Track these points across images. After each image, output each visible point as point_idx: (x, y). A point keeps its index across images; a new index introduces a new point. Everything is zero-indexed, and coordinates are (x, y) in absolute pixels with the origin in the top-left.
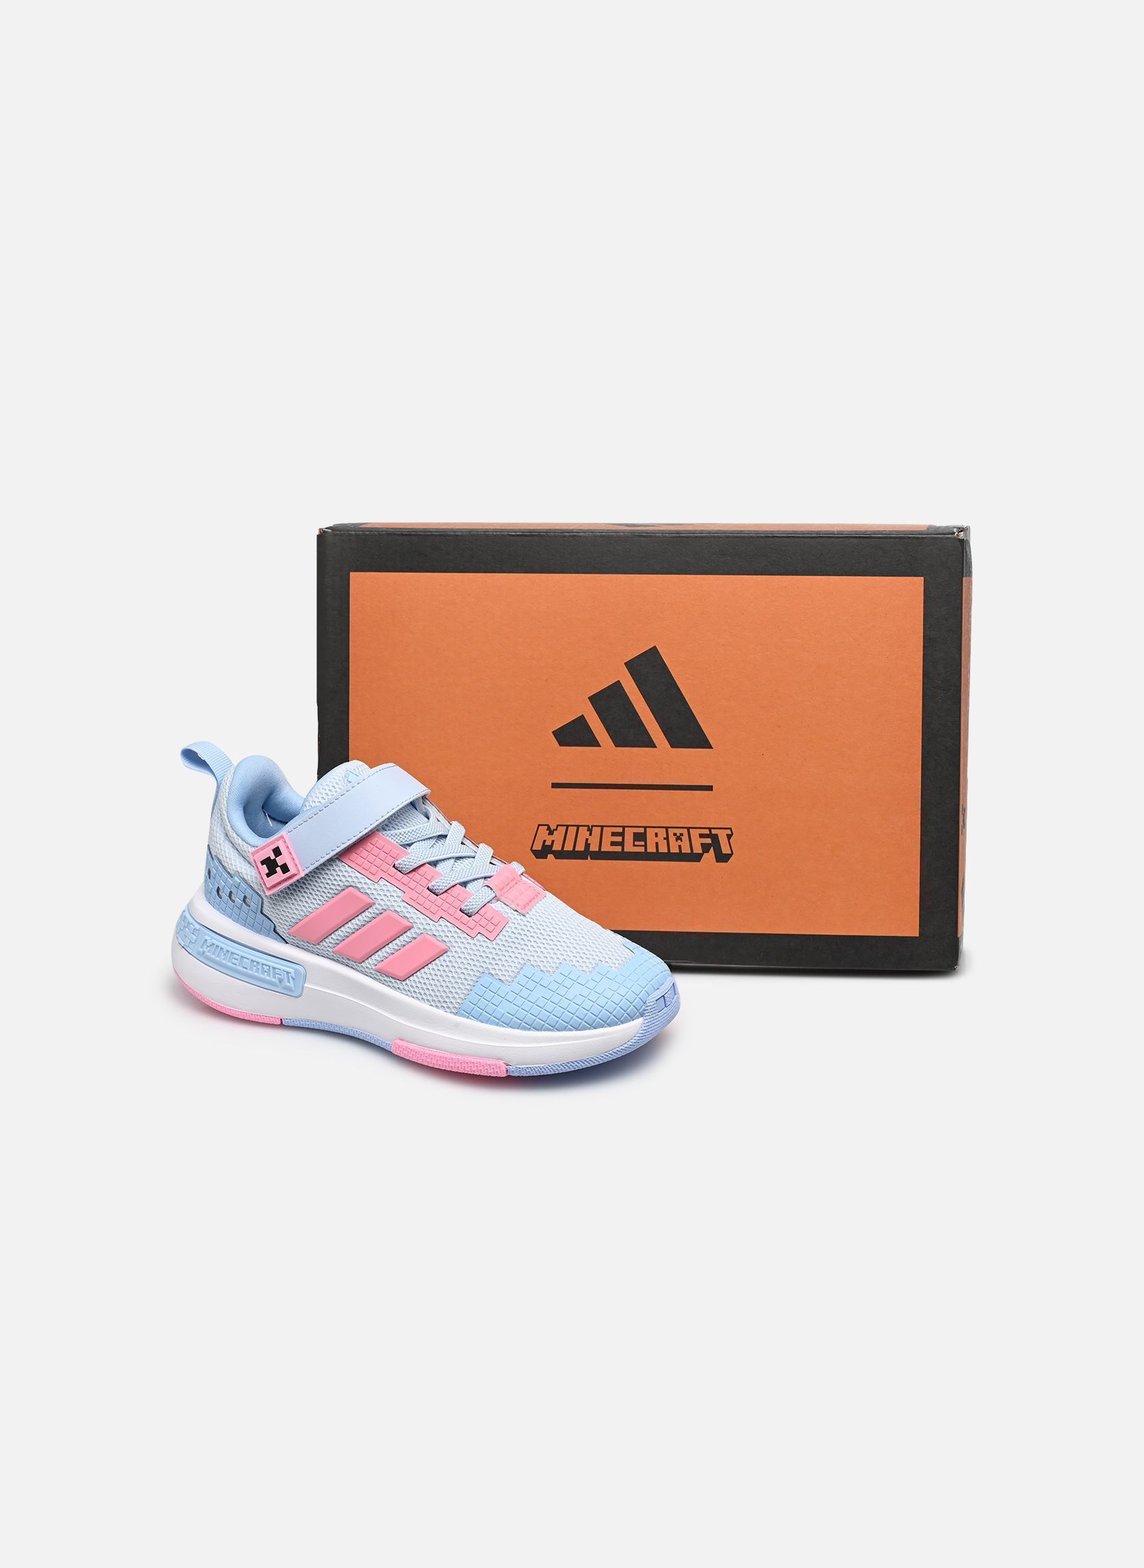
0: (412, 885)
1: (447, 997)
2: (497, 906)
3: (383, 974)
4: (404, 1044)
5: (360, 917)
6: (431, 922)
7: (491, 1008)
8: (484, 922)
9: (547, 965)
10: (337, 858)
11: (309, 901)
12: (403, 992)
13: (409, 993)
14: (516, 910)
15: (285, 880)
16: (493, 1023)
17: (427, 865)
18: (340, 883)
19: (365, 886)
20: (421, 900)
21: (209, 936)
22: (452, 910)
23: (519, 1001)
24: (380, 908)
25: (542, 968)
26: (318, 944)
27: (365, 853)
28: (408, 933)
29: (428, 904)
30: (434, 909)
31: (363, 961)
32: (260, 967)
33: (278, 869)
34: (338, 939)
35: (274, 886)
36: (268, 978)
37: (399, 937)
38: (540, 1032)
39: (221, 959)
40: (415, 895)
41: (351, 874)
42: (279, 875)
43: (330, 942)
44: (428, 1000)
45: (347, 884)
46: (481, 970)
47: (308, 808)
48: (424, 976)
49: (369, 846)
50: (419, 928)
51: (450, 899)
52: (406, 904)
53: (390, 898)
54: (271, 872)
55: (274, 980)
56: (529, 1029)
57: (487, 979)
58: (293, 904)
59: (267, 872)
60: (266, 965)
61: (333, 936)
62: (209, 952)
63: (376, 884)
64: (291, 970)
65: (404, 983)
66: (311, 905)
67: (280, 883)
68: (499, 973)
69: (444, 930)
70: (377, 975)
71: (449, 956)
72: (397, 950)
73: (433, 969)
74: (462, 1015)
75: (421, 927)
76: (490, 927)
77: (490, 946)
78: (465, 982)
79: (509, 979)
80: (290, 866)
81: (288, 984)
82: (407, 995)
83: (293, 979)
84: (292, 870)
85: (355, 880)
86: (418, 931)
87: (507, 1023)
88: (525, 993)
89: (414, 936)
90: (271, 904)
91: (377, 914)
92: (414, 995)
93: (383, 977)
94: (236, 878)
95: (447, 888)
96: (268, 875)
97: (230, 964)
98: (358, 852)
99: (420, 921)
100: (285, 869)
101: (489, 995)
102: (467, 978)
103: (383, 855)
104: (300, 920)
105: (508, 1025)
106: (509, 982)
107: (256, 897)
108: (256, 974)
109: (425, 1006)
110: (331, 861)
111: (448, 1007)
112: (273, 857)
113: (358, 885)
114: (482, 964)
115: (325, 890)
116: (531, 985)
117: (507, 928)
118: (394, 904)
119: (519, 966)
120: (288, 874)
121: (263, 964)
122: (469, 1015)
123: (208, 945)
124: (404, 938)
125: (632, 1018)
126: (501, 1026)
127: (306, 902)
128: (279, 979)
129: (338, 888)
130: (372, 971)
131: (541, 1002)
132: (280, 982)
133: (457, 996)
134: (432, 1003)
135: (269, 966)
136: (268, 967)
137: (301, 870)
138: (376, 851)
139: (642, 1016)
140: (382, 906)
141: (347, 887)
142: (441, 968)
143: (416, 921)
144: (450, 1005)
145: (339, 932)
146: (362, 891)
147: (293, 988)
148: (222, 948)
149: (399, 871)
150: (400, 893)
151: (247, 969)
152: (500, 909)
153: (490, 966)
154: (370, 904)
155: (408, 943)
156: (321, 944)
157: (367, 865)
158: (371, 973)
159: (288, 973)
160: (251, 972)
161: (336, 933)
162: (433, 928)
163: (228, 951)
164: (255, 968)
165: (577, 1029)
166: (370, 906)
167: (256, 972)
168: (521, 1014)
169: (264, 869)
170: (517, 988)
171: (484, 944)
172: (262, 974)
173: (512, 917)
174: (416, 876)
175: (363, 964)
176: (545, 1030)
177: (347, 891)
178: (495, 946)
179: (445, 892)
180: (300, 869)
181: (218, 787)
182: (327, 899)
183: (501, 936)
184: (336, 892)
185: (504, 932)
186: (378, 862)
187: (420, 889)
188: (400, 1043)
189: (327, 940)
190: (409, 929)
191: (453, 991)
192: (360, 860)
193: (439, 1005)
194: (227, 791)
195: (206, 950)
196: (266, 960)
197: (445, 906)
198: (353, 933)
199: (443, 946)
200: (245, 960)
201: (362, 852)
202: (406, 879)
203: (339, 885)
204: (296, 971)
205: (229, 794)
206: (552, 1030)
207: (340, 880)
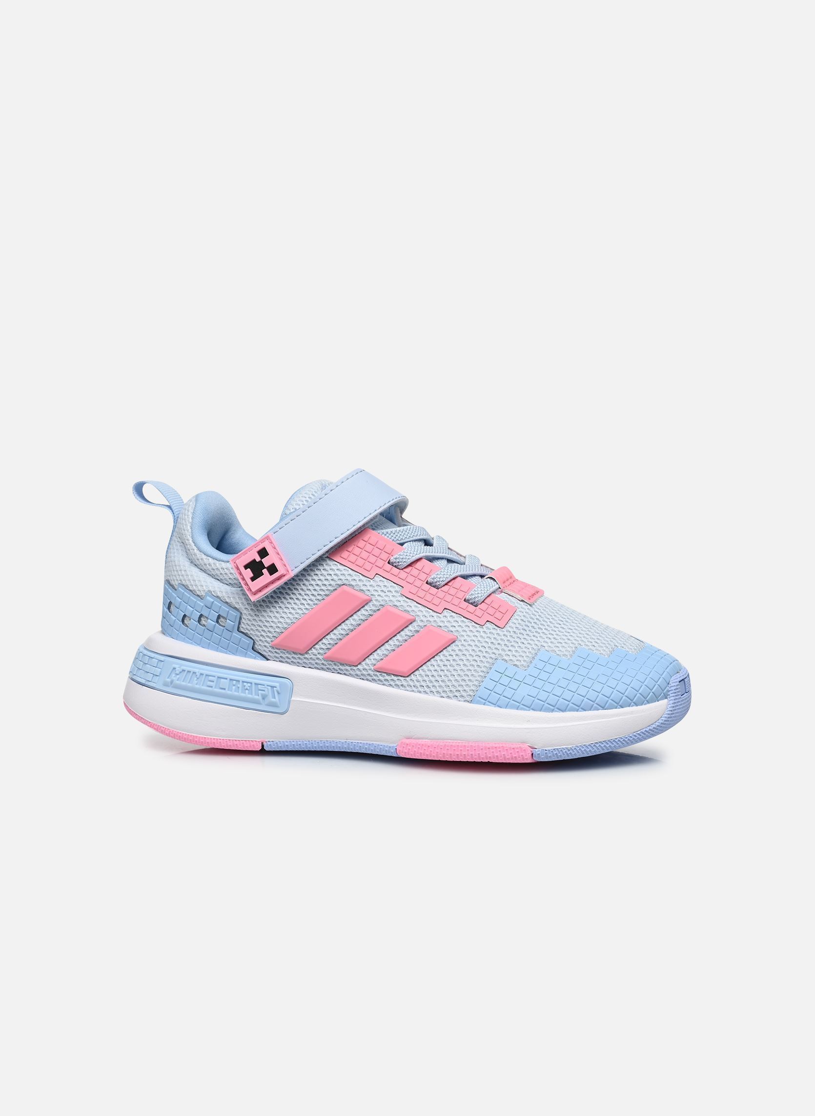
0: (411, 579)
1: (459, 686)
2: (503, 596)
3: (384, 672)
4: (413, 741)
5: (355, 617)
6: (435, 614)
7: (509, 693)
8: (491, 611)
9: (563, 649)
10: (327, 557)
11: (296, 607)
12: (408, 688)
13: (414, 689)
14: (522, 601)
15: (272, 582)
16: (512, 707)
17: (424, 561)
18: (332, 583)
19: (360, 584)
20: (421, 594)
21: (177, 664)
22: (456, 601)
23: (539, 684)
24: (377, 604)
25: (558, 652)
26: (307, 653)
27: (357, 551)
28: (410, 627)
29: (429, 597)
30: (436, 601)
31: (360, 664)
32: (240, 685)
33: (265, 571)
34: (329, 644)
35: (260, 590)
36: (250, 696)
37: (400, 632)
38: (565, 713)
39: (195, 684)
40: (414, 590)
41: (344, 572)
42: (266, 577)
43: (321, 648)
44: (438, 692)
45: (340, 582)
46: (493, 656)
47: (292, 511)
48: (432, 668)
49: (361, 543)
50: (422, 621)
51: (453, 591)
52: (406, 599)
53: (387, 593)
54: (257, 574)
55: (257, 697)
56: (553, 711)
57: (500, 666)
58: (277, 612)
59: (252, 575)
60: (248, 683)
61: (324, 641)
62: (178, 680)
63: (371, 581)
64: (277, 685)
65: (408, 679)
66: (299, 611)
67: (266, 586)
68: (514, 659)
69: (449, 622)
70: (376, 675)
71: (458, 646)
72: (398, 646)
73: (441, 660)
74: (478, 703)
75: (424, 619)
76: (498, 615)
77: (501, 633)
78: (478, 669)
79: (525, 664)
80: (278, 566)
81: (273, 700)
82: (413, 691)
83: (278, 693)
84: (281, 570)
85: (349, 578)
86: (421, 624)
87: (529, 706)
88: (544, 676)
89: (417, 629)
90: (252, 616)
91: (375, 611)
92: (420, 689)
93: (384, 676)
94: (208, 598)
95: (449, 579)
96: (253, 579)
97: (205, 688)
98: (350, 549)
99: (422, 615)
100: (272, 569)
101: (505, 680)
102: (480, 665)
103: (376, 552)
104: (286, 629)
105: (530, 707)
106: (525, 667)
107: (233, 613)
108: (236, 693)
109: (436, 698)
110: (320, 560)
111: (462, 696)
112: (258, 559)
113: (353, 583)
114: (495, 651)
115: (314, 593)
116: (549, 668)
117: (515, 616)
118: (392, 598)
119: (533, 652)
120: (276, 575)
121: (243, 682)
122: (486, 701)
123: (177, 672)
124: (406, 632)
125: (656, 698)
126: (522, 709)
127: (293, 608)
128: (262, 695)
129: (330, 588)
130: (370, 672)
131: (563, 683)
132: (263, 699)
133: (470, 683)
134: (443, 694)
135: (251, 683)
136: (249, 684)
137: (290, 571)
138: (369, 547)
139: (666, 698)
140: (379, 602)
141: (340, 586)
142: (449, 658)
143: (419, 613)
144: (464, 694)
145: (332, 635)
146: (356, 588)
147: (279, 704)
148: (194, 673)
149: (395, 566)
150: (397, 588)
151: (225, 689)
152: (506, 599)
153: (503, 653)
154: (366, 600)
155: (410, 637)
156: (310, 652)
157: (360, 562)
158: (369, 675)
159: (273, 687)
160: (229, 692)
161: (327, 637)
162: (438, 620)
163: (202, 674)
164: (234, 687)
165: (603, 708)
166: (367, 602)
167: (235, 691)
168: (543, 696)
169: (249, 573)
170: (535, 672)
171: (494, 631)
172: (242, 692)
173: (519, 606)
174: (413, 571)
175: (359, 667)
176: (570, 710)
177: (339, 590)
178: (505, 633)
179: (446, 584)
180: (290, 567)
181: (176, 520)
182: (316, 602)
183: (510, 624)
184: (327, 593)
185: (513, 620)
186: (372, 559)
187: (418, 583)
188: (408, 741)
189: (317, 646)
190: (411, 623)
191: (466, 678)
192: (353, 558)
193: (451, 695)
194: (191, 516)
195: (174, 678)
196: (247, 677)
197: (449, 598)
198: (348, 634)
199: (451, 636)
200: (222, 680)
201: (355, 548)
202: (403, 574)
203: (330, 585)
204: (281, 685)
205: (193, 518)
206: (577, 711)
207: (332, 580)
